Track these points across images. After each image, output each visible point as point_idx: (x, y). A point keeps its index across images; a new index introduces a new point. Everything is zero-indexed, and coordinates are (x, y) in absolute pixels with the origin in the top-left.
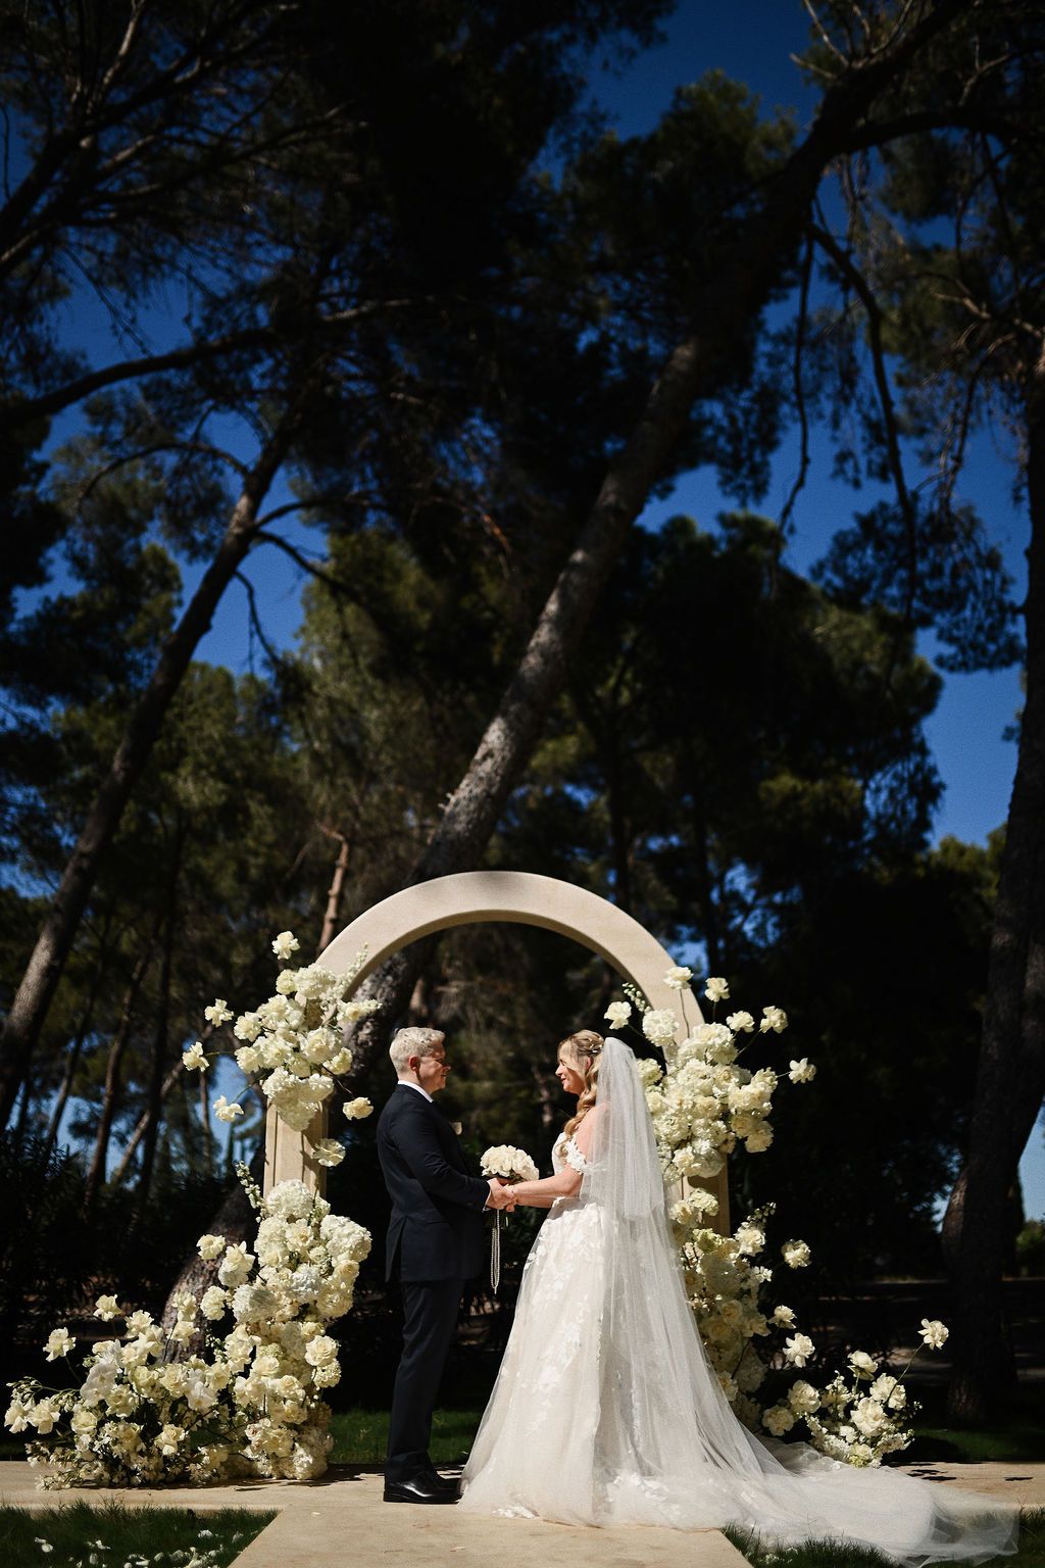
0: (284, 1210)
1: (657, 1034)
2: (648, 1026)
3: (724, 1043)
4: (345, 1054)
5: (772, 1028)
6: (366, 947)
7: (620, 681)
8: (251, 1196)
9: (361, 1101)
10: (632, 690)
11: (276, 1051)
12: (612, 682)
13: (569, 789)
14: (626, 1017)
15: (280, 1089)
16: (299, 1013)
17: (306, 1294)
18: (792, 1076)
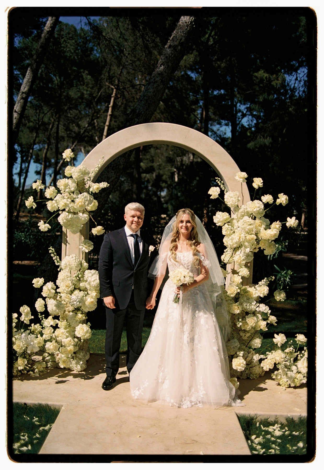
0: (68, 268)
1: (231, 203)
2: (227, 199)
3: (260, 210)
4: (95, 202)
5: (281, 203)
6: (103, 158)
7: (210, 35)
8: (55, 261)
9: (99, 228)
10: (214, 39)
11: (63, 204)
12: (207, 36)
13: (189, 73)
14: (217, 194)
15: (65, 221)
16: (75, 185)
17: (77, 304)
18: (288, 224)
